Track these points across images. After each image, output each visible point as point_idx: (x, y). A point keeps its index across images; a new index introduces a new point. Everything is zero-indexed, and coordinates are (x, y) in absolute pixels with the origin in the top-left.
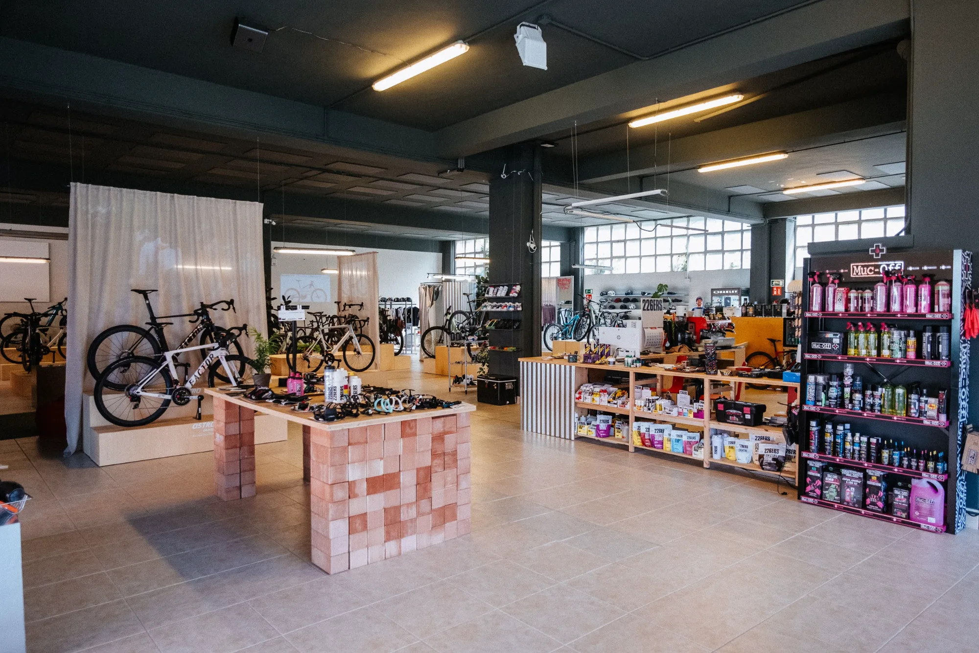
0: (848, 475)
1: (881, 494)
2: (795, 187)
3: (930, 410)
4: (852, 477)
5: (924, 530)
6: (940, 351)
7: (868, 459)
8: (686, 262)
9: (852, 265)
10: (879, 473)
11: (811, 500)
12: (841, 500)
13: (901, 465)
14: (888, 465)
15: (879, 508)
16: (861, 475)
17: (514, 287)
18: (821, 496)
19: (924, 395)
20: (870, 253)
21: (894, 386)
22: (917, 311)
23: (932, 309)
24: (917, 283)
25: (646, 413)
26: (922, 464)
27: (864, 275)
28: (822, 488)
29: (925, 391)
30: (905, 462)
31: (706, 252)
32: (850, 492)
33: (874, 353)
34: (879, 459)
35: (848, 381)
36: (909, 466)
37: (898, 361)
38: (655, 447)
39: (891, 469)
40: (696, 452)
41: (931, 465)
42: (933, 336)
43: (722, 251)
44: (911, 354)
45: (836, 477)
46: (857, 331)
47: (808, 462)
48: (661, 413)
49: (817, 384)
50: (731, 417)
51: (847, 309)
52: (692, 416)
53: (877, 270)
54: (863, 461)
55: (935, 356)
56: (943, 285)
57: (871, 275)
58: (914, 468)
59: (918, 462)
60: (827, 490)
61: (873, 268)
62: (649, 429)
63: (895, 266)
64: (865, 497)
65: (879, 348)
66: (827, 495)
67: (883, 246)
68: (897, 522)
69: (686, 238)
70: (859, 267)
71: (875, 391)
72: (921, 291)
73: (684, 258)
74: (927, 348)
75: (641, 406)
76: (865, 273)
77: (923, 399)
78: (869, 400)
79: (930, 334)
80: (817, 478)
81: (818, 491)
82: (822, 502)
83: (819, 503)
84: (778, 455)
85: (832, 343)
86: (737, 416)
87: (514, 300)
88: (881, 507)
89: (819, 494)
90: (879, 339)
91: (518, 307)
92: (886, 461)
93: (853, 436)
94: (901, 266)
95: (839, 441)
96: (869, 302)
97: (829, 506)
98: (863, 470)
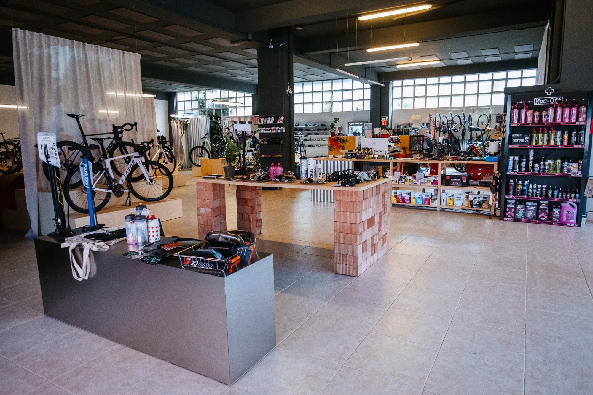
0: (529, 205)
1: (547, 212)
2: (403, 64)
3: (573, 169)
4: (532, 206)
5: (568, 226)
6: (581, 140)
7: (541, 196)
8: (331, 106)
9: (535, 99)
10: (546, 202)
11: (510, 219)
12: (525, 217)
13: (558, 197)
14: (551, 197)
15: (546, 218)
16: (536, 204)
17: (280, 118)
18: (515, 217)
19: (571, 162)
20: (545, 92)
21: (555, 160)
22: (569, 121)
23: (577, 120)
24: (571, 107)
25: (400, 185)
26: (569, 196)
27: (541, 104)
28: (515, 213)
29: (571, 160)
30: (560, 195)
31: (343, 101)
32: (530, 213)
33: (546, 143)
34: (547, 195)
35: (531, 158)
36: (562, 197)
37: (560, 146)
38: (406, 203)
39: (554, 199)
40: (432, 203)
41: (573, 195)
42: (577, 133)
43: (352, 100)
44: (565, 143)
45: (522, 206)
46: (537, 132)
47: (508, 200)
48: (410, 183)
49: (514, 161)
50: (454, 183)
51: (533, 121)
52: (430, 184)
53: (548, 101)
54: (538, 197)
55: (577, 143)
56: (583, 108)
57: (545, 103)
58: (564, 198)
59: (566, 195)
60: (517, 213)
61: (546, 100)
62: (401, 193)
63: (558, 99)
64: (538, 214)
65: (549, 140)
66: (518, 216)
67: (552, 89)
68: (555, 224)
69: (331, 92)
70: (539, 100)
71: (546, 162)
72: (572, 110)
73: (329, 105)
74: (574, 139)
75: (397, 181)
76: (542, 103)
77: (570, 164)
78: (542, 167)
79: (576, 132)
80: (513, 208)
81: (513, 214)
82: (515, 220)
83: (514, 220)
84: (480, 200)
85: (525, 139)
86: (457, 181)
87: (280, 125)
88: (547, 218)
89: (513, 216)
90: (549, 135)
91: (283, 130)
92: (550, 196)
93: (533, 185)
94: (561, 99)
95: (525, 188)
96: (545, 118)
97: (519, 221)
98: (538, 201)
